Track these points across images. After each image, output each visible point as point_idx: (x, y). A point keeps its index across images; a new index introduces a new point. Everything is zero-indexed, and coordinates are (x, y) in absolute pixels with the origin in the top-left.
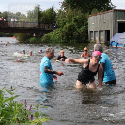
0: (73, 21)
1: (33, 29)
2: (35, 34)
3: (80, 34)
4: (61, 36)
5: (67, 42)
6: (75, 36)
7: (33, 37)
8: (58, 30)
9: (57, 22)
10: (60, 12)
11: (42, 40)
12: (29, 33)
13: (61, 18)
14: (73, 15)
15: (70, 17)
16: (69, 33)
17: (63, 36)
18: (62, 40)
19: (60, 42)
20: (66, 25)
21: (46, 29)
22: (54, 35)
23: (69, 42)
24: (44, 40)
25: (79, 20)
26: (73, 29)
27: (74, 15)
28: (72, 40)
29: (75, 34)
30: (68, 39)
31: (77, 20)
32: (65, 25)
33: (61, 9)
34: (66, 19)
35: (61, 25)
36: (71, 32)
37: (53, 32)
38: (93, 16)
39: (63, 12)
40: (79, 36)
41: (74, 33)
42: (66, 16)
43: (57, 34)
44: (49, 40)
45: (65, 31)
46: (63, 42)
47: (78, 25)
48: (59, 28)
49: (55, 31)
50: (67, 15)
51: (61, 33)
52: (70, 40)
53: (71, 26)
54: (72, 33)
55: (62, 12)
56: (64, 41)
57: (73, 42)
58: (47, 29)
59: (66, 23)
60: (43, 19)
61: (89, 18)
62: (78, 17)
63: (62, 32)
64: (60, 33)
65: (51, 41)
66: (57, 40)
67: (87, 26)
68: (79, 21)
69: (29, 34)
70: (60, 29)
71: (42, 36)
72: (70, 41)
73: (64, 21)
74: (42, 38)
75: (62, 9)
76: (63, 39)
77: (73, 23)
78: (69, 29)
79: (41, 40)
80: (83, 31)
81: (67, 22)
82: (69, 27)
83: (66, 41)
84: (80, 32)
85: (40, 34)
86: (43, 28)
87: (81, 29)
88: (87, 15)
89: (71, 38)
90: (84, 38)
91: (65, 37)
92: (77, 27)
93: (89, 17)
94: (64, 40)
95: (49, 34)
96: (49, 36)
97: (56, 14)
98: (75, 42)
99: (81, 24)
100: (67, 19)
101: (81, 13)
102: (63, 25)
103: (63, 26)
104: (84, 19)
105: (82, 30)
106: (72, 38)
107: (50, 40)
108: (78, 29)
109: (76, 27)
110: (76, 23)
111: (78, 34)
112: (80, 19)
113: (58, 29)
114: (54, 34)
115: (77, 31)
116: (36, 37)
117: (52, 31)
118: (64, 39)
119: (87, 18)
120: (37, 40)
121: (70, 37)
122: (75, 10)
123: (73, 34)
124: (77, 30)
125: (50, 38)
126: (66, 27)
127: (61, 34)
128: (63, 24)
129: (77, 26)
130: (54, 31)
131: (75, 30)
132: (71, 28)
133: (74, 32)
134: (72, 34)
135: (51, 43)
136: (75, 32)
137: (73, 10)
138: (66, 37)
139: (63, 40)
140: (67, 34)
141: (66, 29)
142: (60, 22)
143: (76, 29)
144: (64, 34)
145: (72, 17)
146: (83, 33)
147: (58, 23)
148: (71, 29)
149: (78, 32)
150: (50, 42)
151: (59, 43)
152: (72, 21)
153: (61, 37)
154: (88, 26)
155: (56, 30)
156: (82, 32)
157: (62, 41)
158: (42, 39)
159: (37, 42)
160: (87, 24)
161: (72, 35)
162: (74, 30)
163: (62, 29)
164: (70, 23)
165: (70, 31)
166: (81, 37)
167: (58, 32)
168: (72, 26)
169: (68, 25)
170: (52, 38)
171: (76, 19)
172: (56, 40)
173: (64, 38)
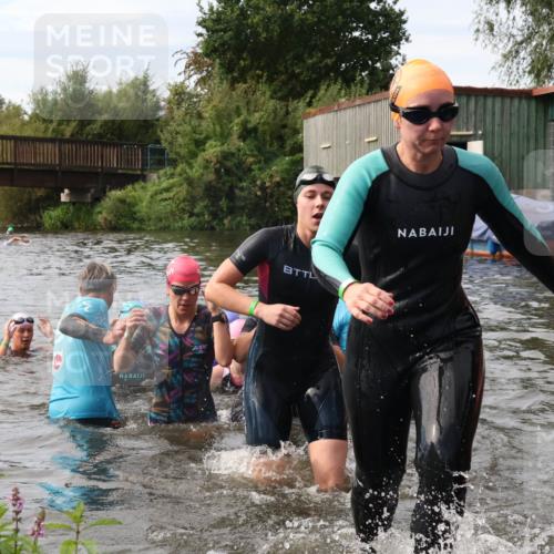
0: (235, 137)
1: (57, 172)
2: (66, 191)
3: (269, 191)
4: (184, 200)
5: (213, 228)
6: (245, 198)
7: (57, 202)
8: (172, 175)
9: (166, 140)
10: (179, 93)
11: (100, 218)
12: (40, 187)
13: (184, 120)
14: (234, 106)
15: (222, 117)
16: (220, 185)
17: (192, 200)
18: (186, 216)
19: (182, 228)
20: (204, 150)
21: (117, 169)
22: (152, 197)
23: (218, 228)
24: (106, 219)
25: (261, 128)
26: (237, 168)
27: (238, 108)
28: (233, 220)
29: (245, 194)
30: (214, 215)
31: (255, 129)
32: (203, 154)
33: (183, 83)
34: (204, 124)
35: (183, 151)
36: (228, 184)
37: (149, 185)
38: (322, 112)
39: (191, 96)
40: (266, 202)
41: (242, 189)
42: (207, 115)
43: (167, 190)
44: (133, 216)
45: (199, 179)
46: (193, 228)
47: (259, 150)
48: (174, 163)
49: (159, 178)
50: (210, 107)
51: (185, 186)
52: (226, 217)
53: (226, 156)
54: (232, 188)
55: (189, 93)
56: (200, 222)
57: (238, 227)
58: (120, 171)
59: (204, 144)
60: (101, 126)
61: (305, 121)
62: (257, 115)
63: (190, 182)
64: (181, 185)
65: (142, 221)
66: (166, 218)
67: (297, 156)
68: (264, 133)
69: (40, 193)
70: (179, 169)
71: (97, 200)
72: (221, 220)
73: (198, 136)
74: (98, 209)
75: (187, 83)
76: (191, 215)
77: (235, 143)
78: (217, 171)
79: (94, 217)
80: (283, 179)
81: (208, 138)
82: (218, 162)
83: (209, 222)
84: (268, 184)
85: (88, 191)
86: (102, 167)
87: (274, 168)
88: (296, 109)
89: (228, 208)
90: (285, 209)
91: (202, 204)
92: (255, 163)
93: (308, 116)
94: (197, 220)
95: (129, 192)
96: (128, 200)
97: (163, 104)
98: (248, 228)
99: (271, 146)
100: (206, 126)
101: (272, 97)
102: (190, 152)
103: (194, 155)
104: (284, 126)
105: (277, 172)
106: (231, 211)
107: (135, 219)
108: (260, 169)
109: (251, 159)
110: (248, 142)
111: (259, 193)
112: (268, 124)
113: (168, 170)
114: (155, 191)
115: (254, 176)
116: (74, 204)
117: (143, 178)
118: (198, 215)
119: (296, 123)
120: (78, 219)
121: (223, 203)
122: (244, 86)
123: (237, 192)
124: (256, 172)
125: (136, 209)
126: (207, 161)
127: (183, 191)
128: (192, 147)
129: (253, 156)
130: (155, 176)
131: (245, 173)
132: (229, 164)
133: (241, 180)
134: (233, 192)
135: (140, 230)
136: (245, 184)
137: (236, 85)
138: (205, 207)
139: (193, 219)
140: (211, 192)
141: (206, 167)
142: (180, 140)
143: (250, 170)
144: (199, 191)
145: (229, 115)
146: (282, 189)
147: (171, 143)
148: (229, 169)
149: (258, 183)
150: (136, 225)
151: (174, 230)
152: (230, 134)
153: (182, 205)
154: (302, 158)
155: (162, 172)
156: (278, 183)
157: (187, 221)
158: (100, 213)
159: (76, 225)
160: (299, 148)
161: (231, 196)
162: (240, 174)
163: (188, 170)
164: (223, 144)
165: (225, 178)
166: (272, 204)
167: (171, 181)
168: (233, 154)
169: (213, 150)
170: (143, 208)
171: (250, 126)
172: (161, 220)
173: (196, 211)
